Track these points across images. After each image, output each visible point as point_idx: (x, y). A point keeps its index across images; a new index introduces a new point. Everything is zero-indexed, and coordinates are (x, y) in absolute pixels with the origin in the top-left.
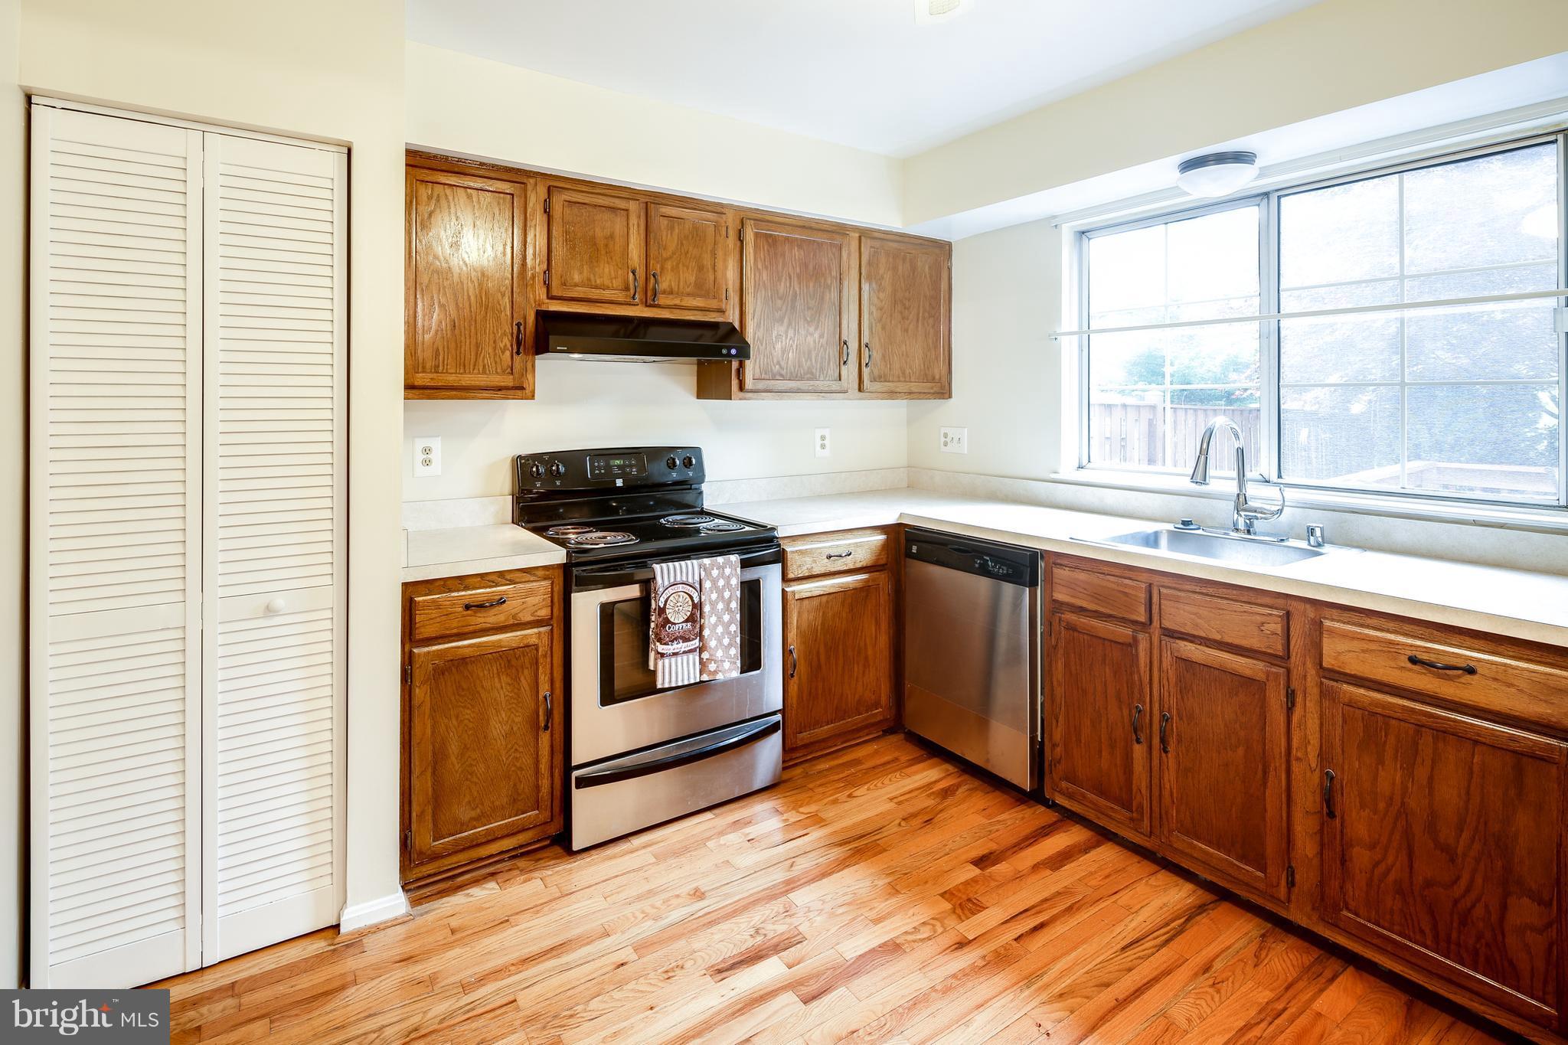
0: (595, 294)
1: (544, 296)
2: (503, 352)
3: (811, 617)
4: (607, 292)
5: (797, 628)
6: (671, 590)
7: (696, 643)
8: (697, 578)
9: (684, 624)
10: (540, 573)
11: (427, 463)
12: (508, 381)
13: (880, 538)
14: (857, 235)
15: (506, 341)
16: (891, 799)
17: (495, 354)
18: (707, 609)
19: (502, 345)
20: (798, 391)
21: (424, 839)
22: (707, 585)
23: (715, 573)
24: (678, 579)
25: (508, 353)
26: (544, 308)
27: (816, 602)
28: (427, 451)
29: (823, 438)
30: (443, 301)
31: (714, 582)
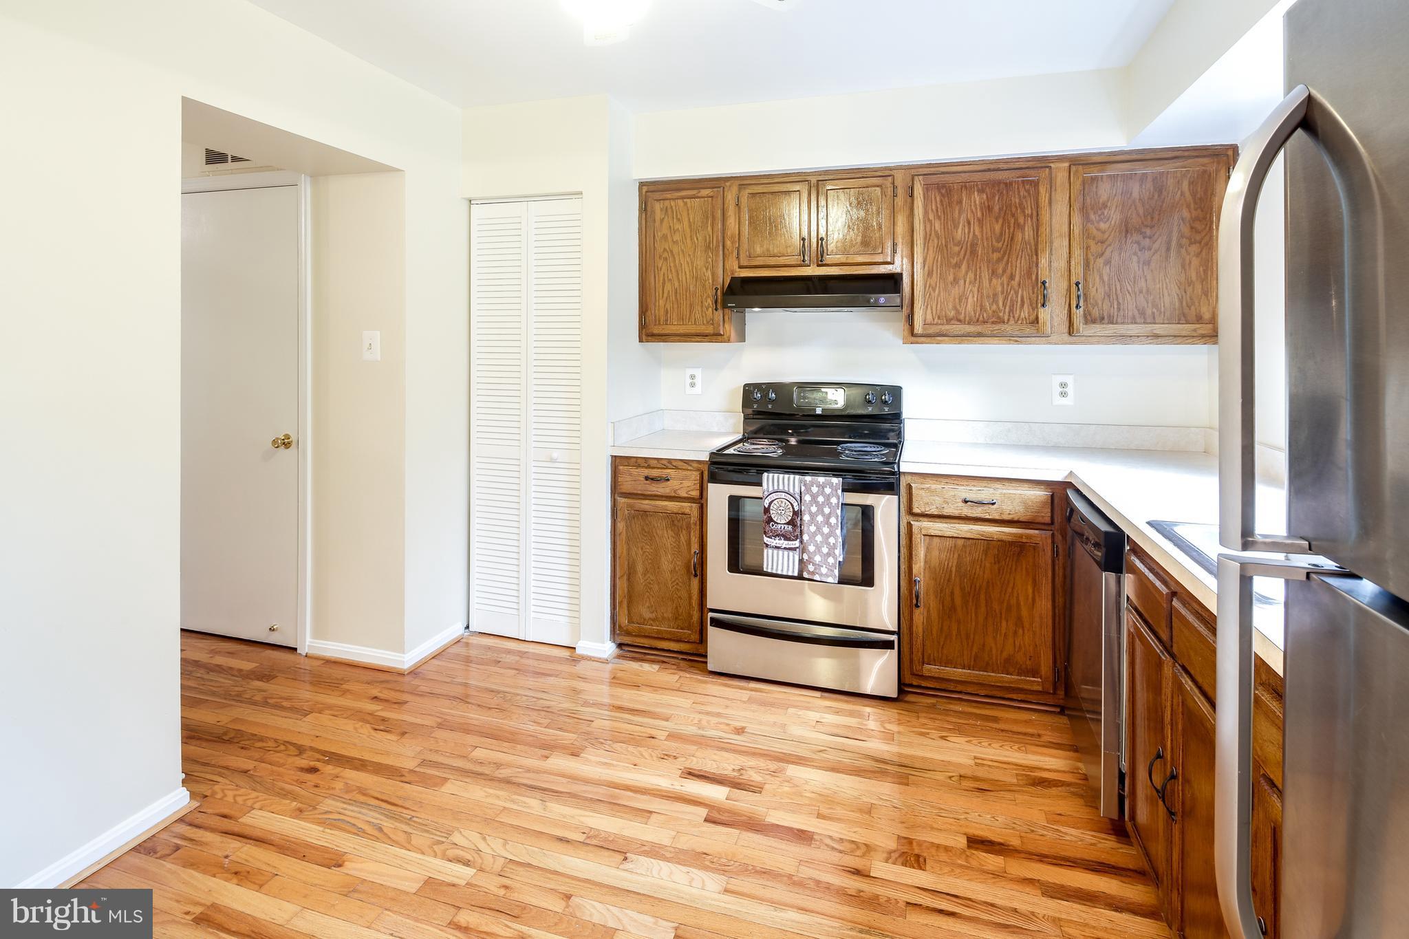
0: (772, 261)
1: (736, 267)
2: (707, 309)
3: (943, 556)
4: (781, 258)
5: (926, 562)
6: (774, 496)
7: (797, 543)
8: (797, 490)
9: (786, 526)
10: (695, 465)
11: (693, 385)
12: (710, 330)
13: (1040, 494)
14: (1067, 165)
15: (710, 301)
16: (975, 758)
17: (702, 311)
18: (806, 518)
19: (707, 305)
20: (980, 335)
21: (624, 620)
22: (807, 498)
23: (815, 489)
24: (781, 488)
25: (710, 309)
26: (736, 275)
27: (949, 543)
28: (693, 377)
29: (1063, 385)
30: (670, 277)
31: (814, 497)
